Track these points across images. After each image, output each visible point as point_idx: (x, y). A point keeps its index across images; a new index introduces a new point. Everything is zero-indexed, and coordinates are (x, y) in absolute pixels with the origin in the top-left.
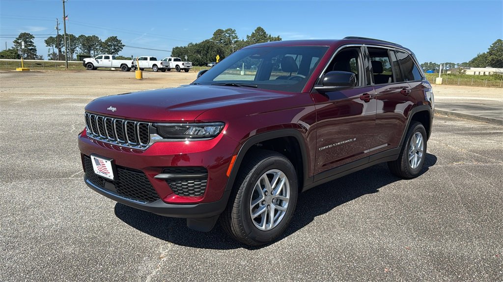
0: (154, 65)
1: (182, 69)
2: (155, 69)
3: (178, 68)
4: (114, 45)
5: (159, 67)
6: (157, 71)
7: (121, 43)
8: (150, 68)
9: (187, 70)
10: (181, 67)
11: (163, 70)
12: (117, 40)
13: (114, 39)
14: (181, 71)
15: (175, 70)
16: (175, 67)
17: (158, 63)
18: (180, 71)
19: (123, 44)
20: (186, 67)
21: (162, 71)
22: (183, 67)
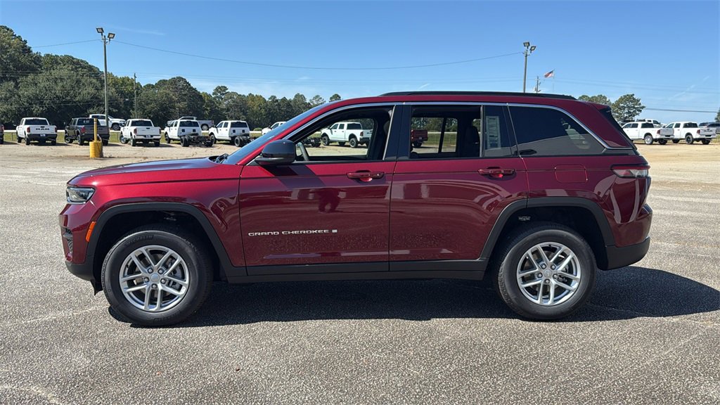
0: (648, 135)
1: (698, 140)
2: (648, 140)
3: (689, 140)
4: (629, 107)
5: (654, 137)
6: (651, 144)
7: (640, 104)
8: (640, 139)
9: (706, 141)
10: (694, 137)
11: (662, 142)
12: (634, 99)
13: (630, 98)
14: (695, 142)
15: (685, 141)
16: (684, 137)
17: (654, 132)
18: (692, 144)
19: (642, 105)
20: (704, 137)
21: (661, 144)
22: (698, 136)
